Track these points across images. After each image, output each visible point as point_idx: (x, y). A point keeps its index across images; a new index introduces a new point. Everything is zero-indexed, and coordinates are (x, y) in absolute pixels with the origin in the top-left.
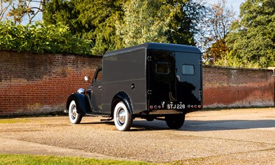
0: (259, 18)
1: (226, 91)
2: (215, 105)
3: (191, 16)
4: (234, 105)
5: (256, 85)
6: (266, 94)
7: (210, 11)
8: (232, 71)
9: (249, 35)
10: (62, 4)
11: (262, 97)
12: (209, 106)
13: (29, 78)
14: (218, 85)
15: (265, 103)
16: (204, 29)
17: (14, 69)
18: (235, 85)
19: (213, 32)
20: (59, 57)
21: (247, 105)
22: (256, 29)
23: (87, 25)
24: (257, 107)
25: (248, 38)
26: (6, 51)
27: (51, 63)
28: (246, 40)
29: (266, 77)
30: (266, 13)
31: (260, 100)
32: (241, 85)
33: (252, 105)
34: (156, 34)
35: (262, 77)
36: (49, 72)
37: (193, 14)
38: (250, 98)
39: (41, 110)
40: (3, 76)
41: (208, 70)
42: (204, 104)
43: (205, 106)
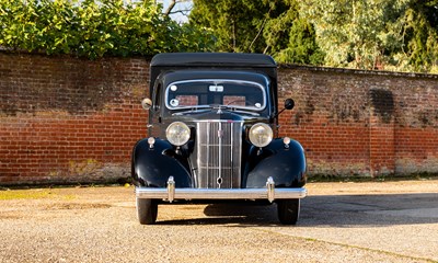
13: (73, 108)
17: (41, 90)
20: (138, 64)
26: (25, 53)
27: (120, 78)
34: (380, 13)
36: (117, 96)
39: (99, 173)
40: (18, 105)
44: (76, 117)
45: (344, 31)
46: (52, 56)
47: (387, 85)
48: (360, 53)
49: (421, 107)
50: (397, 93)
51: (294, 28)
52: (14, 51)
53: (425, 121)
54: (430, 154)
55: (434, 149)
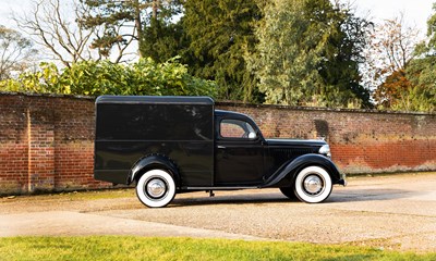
1: (411, 146)
2: (395, 168)
3: (353, 37)
4: (422, 167)
7: (382, 28)
8: (419, 118)
10: (166, 29)
12: (386, 169)
14: (397, 138)
18: (423, 138)
19: (388, 61)
23: (201, 58)
32: (432, 138)
34: (303, 68)
37: (356, 34)
41: (382, 117)
42: (377, 166)
43: (380, 170)
45: (279, 80)
47: (323, 116)
48: (290, 94)
49: (344, 131)
50: (329, 121)
53: (347, 140)
54: (351, 161)
55: (353, 158)
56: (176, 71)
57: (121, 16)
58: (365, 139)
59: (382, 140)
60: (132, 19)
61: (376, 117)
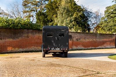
0: (112, 15)
1: (95, 42)
2: (90, 48)
4: (98, 47)
5: (107, 40)
6: (112, 43)
7: (94, 14)
8: (98, 35)
9: (108, 22)
11: (110, 44)
12: (88, 48)
13: (13, 38)
14: (91, 40)
15: (111, 47)
16: (92, 20)
17: (7, 35)
18: (99, 40)
20: (26, 30)
21: (104, 47)
22: (110, 19)
24: (108, 48)
25: (107, 23)
26: (4, 28)
27: (22, 33)
28: (106, 24)
29: (112, 37)
30: (114, 13)
31: (109, 45)
32: (101, 40)
33: (106, 47)
34: (69, 21)
35: (110, 37)
36: (22, 36)
38: (105, 45)
40: (3, 38)
41: (87, 34)
42: (86, 47)
43: (86, 48)
44: (14, 40)
46: (9, 29)
49: (76, 38)
50: (72, 35)
51: (54, 24)
52: (2, 28)
53: (77, 40)
54: (78, 46)
55: (79, 45)
56: (27, 20)
57: (32, 10)
58: (82, 40)
59: (87, 40)
60: (35, 11)
61: (86, 34)
